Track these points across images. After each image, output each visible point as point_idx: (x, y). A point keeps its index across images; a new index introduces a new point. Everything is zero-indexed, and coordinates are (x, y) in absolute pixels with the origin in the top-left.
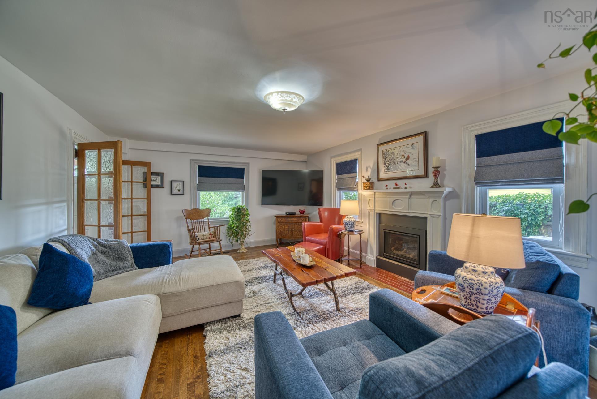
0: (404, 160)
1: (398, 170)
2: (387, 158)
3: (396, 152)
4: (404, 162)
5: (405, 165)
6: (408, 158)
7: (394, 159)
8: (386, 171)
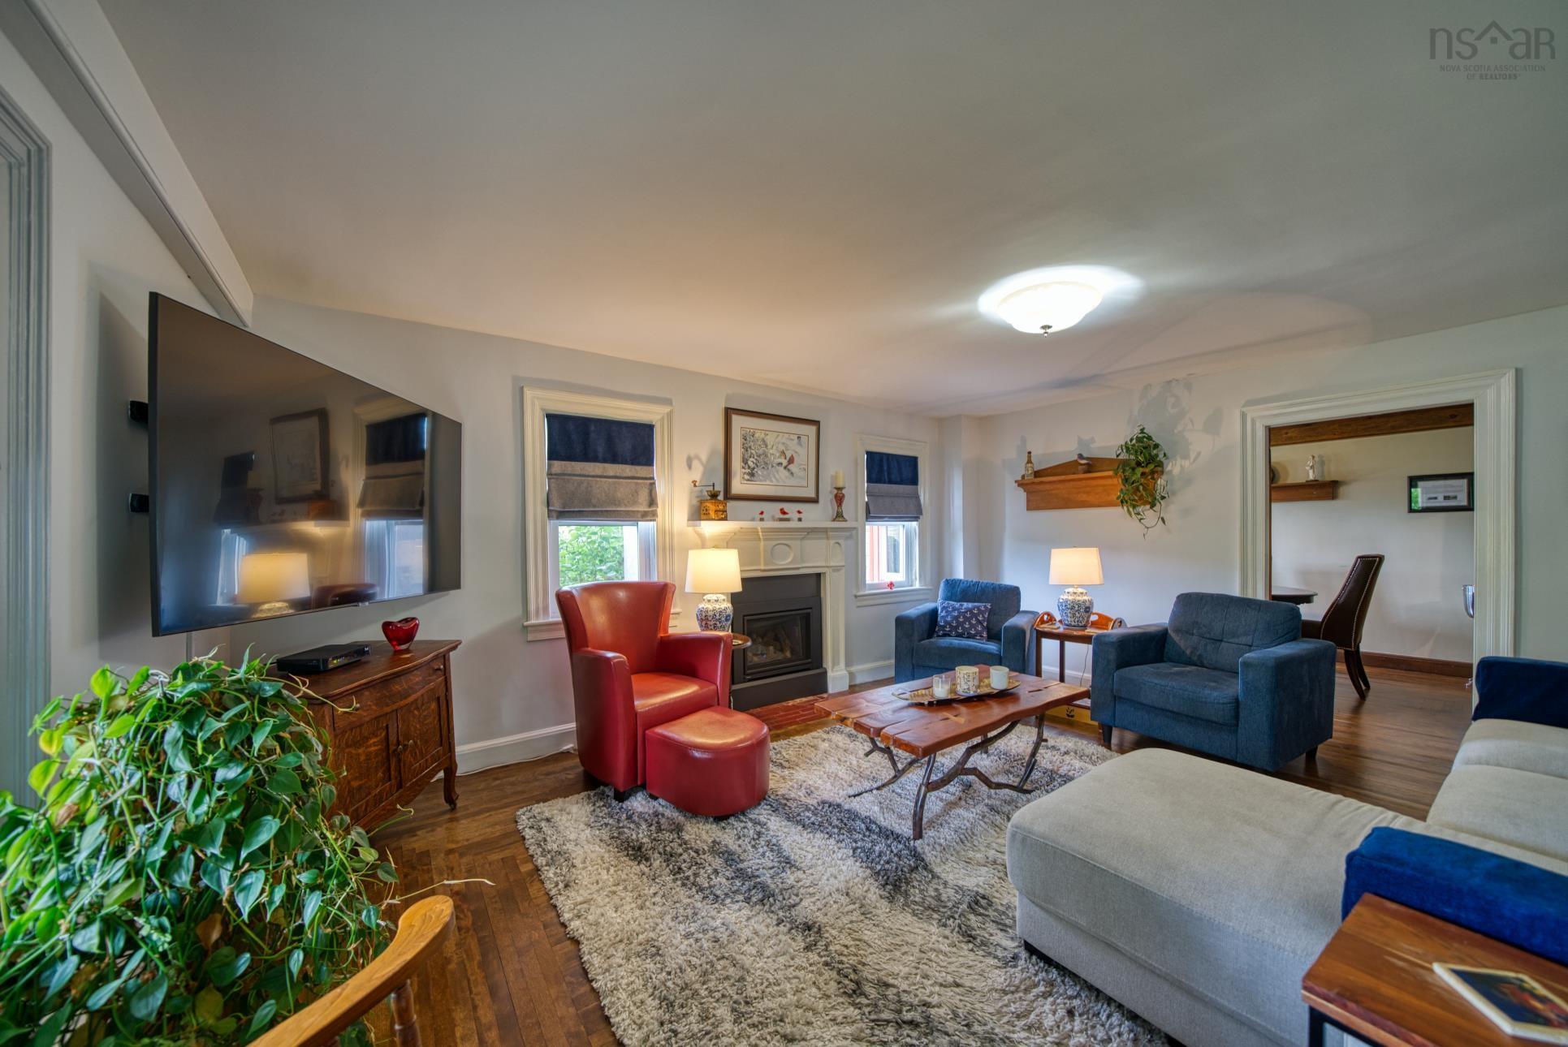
0: (785, 462)
1: (772, 481)
2: (750, 447)
3: (770, 439)
4: (785, 468)
5: (786, 473)
6: (791, 461)
7: (766, 456)
8: (747, 477)
